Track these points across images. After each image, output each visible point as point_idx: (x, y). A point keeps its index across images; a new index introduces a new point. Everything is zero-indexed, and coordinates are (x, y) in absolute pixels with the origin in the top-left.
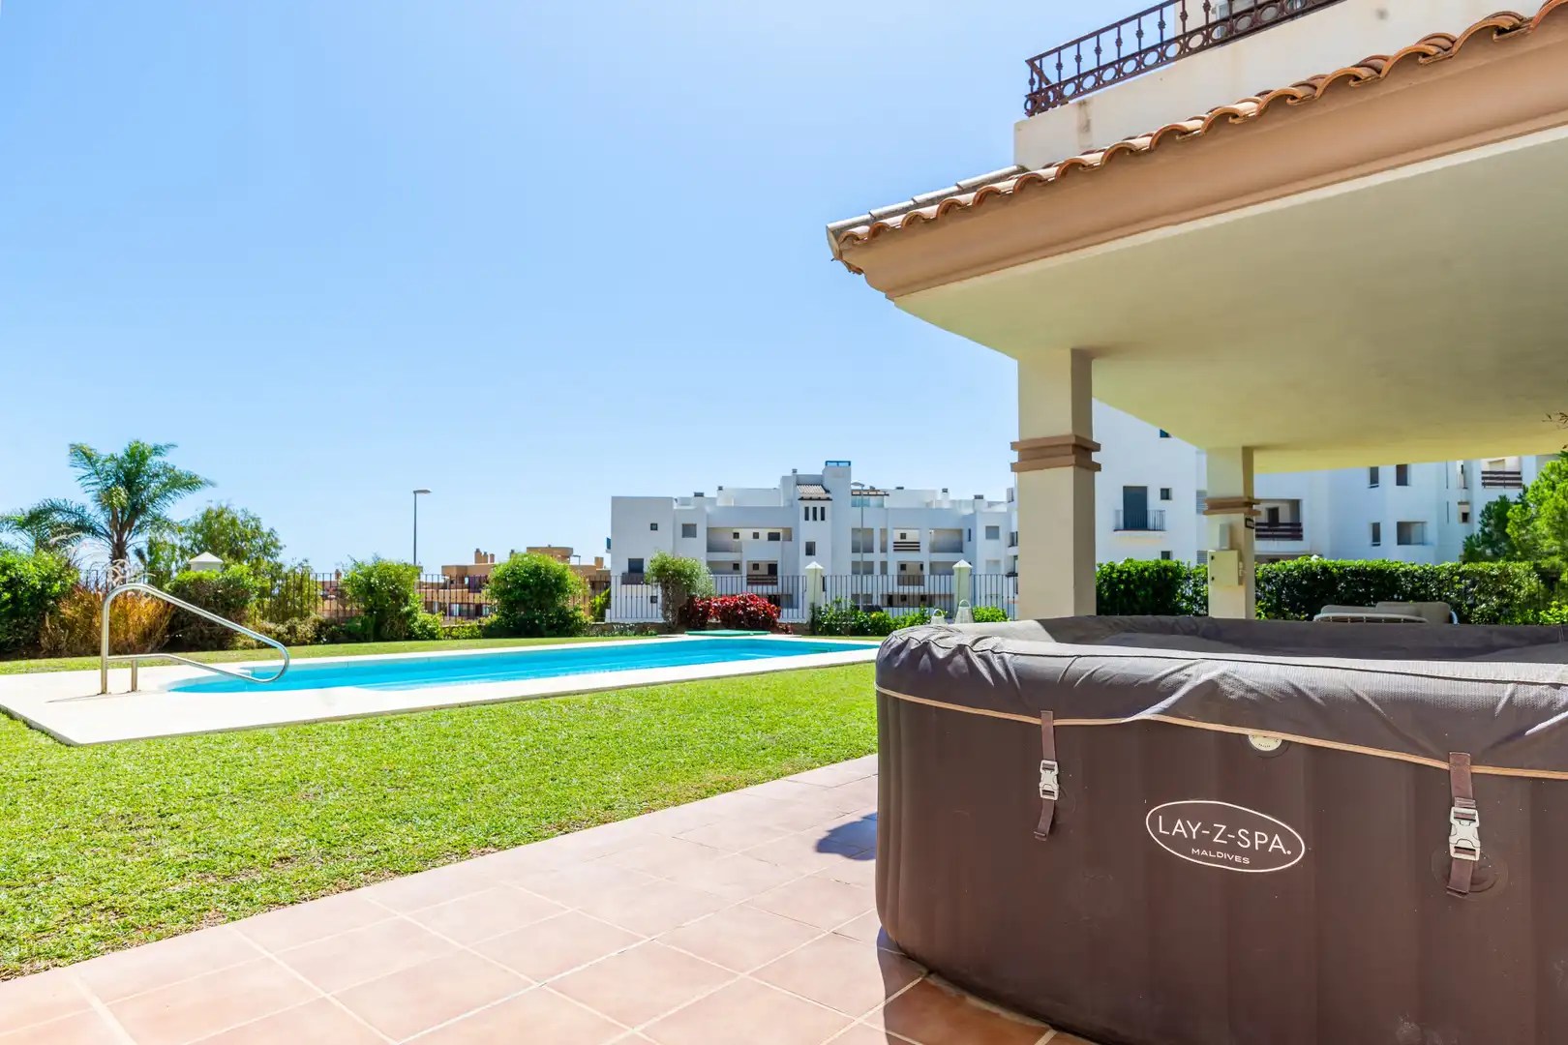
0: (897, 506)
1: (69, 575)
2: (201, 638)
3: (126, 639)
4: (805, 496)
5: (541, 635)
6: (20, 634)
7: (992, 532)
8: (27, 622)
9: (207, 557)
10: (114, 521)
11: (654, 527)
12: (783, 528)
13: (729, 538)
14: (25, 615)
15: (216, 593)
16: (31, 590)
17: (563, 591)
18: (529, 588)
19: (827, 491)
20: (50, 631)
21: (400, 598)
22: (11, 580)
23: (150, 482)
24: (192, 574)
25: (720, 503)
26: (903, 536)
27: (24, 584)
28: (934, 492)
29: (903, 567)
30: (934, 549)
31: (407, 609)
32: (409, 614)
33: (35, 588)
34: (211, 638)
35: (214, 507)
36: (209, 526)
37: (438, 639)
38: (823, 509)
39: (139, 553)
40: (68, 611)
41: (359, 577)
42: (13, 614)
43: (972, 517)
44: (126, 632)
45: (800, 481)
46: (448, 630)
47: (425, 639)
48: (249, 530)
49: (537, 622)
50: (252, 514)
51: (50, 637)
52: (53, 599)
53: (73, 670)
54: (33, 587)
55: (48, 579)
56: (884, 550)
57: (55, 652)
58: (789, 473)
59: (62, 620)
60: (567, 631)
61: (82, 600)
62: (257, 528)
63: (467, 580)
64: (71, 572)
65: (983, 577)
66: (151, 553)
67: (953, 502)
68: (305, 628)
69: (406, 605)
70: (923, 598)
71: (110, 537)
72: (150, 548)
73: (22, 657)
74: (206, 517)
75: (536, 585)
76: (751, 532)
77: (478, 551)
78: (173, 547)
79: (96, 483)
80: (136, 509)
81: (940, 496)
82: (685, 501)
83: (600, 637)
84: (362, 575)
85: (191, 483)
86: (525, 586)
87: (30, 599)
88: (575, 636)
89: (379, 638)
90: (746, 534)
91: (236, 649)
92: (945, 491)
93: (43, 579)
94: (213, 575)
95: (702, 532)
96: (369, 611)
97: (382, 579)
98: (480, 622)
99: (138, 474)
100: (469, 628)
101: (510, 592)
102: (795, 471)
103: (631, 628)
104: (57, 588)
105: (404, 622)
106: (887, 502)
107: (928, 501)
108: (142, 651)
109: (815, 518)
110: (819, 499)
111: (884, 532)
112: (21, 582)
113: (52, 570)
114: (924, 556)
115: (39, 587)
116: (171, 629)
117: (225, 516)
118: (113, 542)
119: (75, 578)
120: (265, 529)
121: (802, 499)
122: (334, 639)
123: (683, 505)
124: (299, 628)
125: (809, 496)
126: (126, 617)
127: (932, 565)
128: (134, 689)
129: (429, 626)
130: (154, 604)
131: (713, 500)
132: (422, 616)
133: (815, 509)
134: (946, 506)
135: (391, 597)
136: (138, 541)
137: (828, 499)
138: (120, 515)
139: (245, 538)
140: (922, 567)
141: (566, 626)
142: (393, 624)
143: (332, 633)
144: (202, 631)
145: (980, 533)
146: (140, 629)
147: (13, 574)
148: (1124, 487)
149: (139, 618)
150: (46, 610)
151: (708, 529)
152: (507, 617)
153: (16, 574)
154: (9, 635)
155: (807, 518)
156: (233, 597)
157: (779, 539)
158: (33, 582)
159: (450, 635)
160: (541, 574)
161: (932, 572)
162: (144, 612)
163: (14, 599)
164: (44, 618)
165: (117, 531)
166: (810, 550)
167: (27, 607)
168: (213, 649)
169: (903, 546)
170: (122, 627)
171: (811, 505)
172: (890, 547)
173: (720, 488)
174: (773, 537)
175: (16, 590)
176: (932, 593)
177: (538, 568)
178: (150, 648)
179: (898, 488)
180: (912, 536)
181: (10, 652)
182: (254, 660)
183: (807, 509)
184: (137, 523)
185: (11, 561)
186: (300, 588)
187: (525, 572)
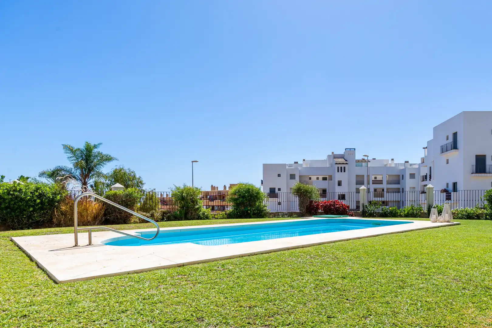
0: (373, 166)
1: (64, 192)
2: (117, 219)
3: (87, 219)
4: (337, 162)
5: (250, 217)
6: (45, 217)
7: (412, 176)
8: (47, 212)
9: (118, 185)
10: (82, 174)
11: (279, 175)
12: (329, 176)
13: (308, 179)
14: (46, 209)
15: (122, 200)
16: (48, 198)
17: (258, 199)
18: (245, 197)
19: (346, 161)
20: (57, 216)
21: (194, 202)
22: (40, 194)
23: (94, 159)
24: (113, 192)
25: (304, 166)
26: (375, 178)
27: (45, 196)
28: (388, 160)
29: (375, 190)
30: (388, 183)
31: (197, 206)
32: (198, 209)
33: (50, 198)
34: (121, 219)
35: (118, 168)
36: (116, 175)
37: (209, 219)
38: (344, 168)
39: (92, 186)
40: (63, 208)
41: (178, 193)
42: (42, 209)
43: (404, 170)
44: (87, 216)
45: (335, 157)
46: (213, 215)
47: (204, 219)
48: (131, 177)
49: (249, 212)
50: (132, 171)
51: (57, 218)
52: (57, 202)
53: (64, 233)
54: (49, 197)
55: (55, 194)
56: (368, 184)
57: (59, 225)
58: (331, 154)
59: (61, 211)
60: (261, 215)
61: (69, 203)
62: (134, 176)
63: (208, 197)
64: (64, 191)
65: (409, 192)
66: (95, 186)
67: (396, 164)
68: (158, 215)
69: (197, 205)
70: (383, 202)
71: (81, 180)
72: (95, 184)
73: (46, 227)
74: (115, 172)
75: (248, 197)
76: (316, 177)
77: (212, 186)
78: (103, 184)
79: (75, 160)
80: (90, 170)
81: (390, 162)
82: (290, 165)
83: (274, 218)
84: (179, 192)
85: (109, 159)
86: (243, 197)
87: (48, 202)
88: (264, 218)
89: (186, 219)
90: (314, 178)
91: (131, 223)
92: (393, 160)
93: (53, 194)
94: (121, 192)
95: (297, 178)
96: (182, 207)
97: (188, 194)
98: (225, 212)
99: (90, 156)
100: (221, 214)
101: (237, 199)
102: (333, 153)
103: (286, 214)
104: (58, 197)
105: (196, 212)
106: (370, 165)
107: (385, 164)
108: (94, 225)
109: (341, 171)
110: (343, 164)
111: (368, 176)
112: (44, 195)
113: (57, 190)
114: (385, 186)
115: (51, 197)
116: (105, 215)
117: (122, 171)
118: (82, 182)
119: (66, 193)
120: (137, 177)
121: (336, 164)
122: (169, 219)
123: (289, 167)
124: (155, 214)
125: (339, 162)
126: (87, 210)
127: (387, 189)
128: (90, 244)
129: (206, 214)
130: (98, 204)
131: (301, 165)
132: (204, 209)
133: (341, 168)
134: (393, 165)
135: (191, 201)
136: (91, 182)
137: (347, 164)
138: (84, 172)
139: (129, 180)
140: (383, 190)
141: (260, 214)
142: (192, 213)
143: (168, 217)
144: (117, 216)
145: (407, 176)
146: (93, 215)
147: (41, 192)
148: (476, 155)
149: (92, 211)
150: (55, 207)
151: (299, 176)
152: (237, 210)
153: (42, 192)
154: (40, 218)
155: (338, 171)
156: (129, 202)
157: (326, 180)
158: (49, 195)
159: (214, 218)
160: (250, 192)
161: (388, 192)
162: (94, 207)
163: (42, 203)
164: (54, 211)
165: (83, 178)
166: (340, 184)
167: (46, 205)
168: (122, 224)
169: (376, 182)
170: (85, 213)
171: (340, 166)
172: (371, 182)
173: (304, 160)
174: (325, 179)
175: (42, 199)
176: (388, 200)
177: (249, 189)
178: (97, 223)
179: (373, 159)
180: (379, 178)
181: (41, 225)
182: (140, 228)
183: (338, 168)
184: (90, 175)
185: (40, 186)
186: (151, 199)
187: (244, 191)
